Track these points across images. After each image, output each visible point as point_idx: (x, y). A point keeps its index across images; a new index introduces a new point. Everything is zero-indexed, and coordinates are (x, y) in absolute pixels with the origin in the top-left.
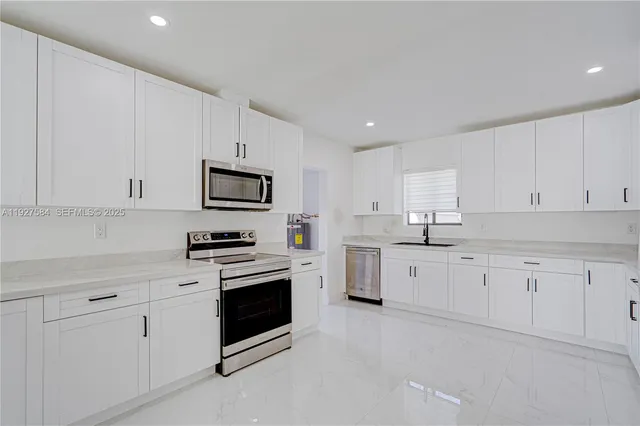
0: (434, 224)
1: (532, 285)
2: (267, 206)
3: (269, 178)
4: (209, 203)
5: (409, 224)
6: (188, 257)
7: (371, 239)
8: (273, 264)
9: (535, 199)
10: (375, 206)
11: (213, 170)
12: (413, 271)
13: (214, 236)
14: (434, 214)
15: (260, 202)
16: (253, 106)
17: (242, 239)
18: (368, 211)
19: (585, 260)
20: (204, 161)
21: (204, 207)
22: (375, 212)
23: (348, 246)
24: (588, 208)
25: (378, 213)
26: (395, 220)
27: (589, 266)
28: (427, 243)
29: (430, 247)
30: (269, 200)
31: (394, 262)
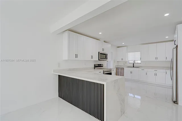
0: (135, 63)
1: (156, 75)
2: (106, 59)
3: (107, 55)
4: (100, 59)
5: (129, 63)
6: (95, 68)
8: (107, 70)
9: (156, 58)
10: (122, 59)
11: (101, 54)
12: (131, 72)
13: (98, 65)
14: (135, 61)
16: (104, 42)
20: (99, 52)
21: (99, 60)
22: (122, 61)
23: (116, 67)
24: (166, 60)
26: (126, 62)
27: (166, 71)
28: (133, 67)
30: (107, 59)
31: (126, 71)
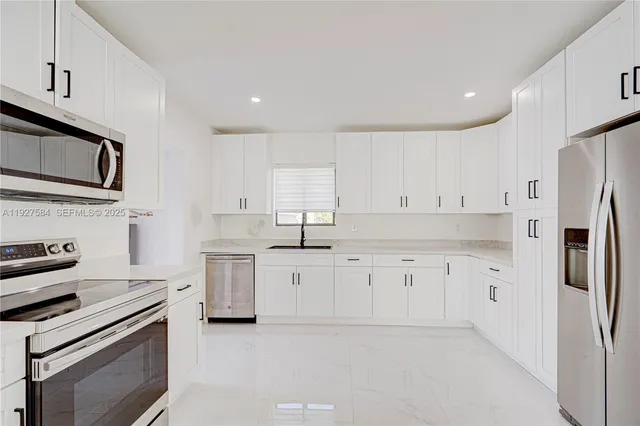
1: (409, 280)
2: (114, 194)
3: (118, 146)
5: (277, 225)
7: (232, 242)
9: (404, 201)
10: (243, 203)
12: (296, 279)
14: (304, 215)
15: (101, 186)
17: (50, 257)
18: (234, 209)
19: (445, 255)
23: (208, 254)
25: (246, 212)
26: (261, 221)
27: (448, 259)
28: (303, 245)
29: (306, 250)
30: (117, 186)
31: (272, 270)
